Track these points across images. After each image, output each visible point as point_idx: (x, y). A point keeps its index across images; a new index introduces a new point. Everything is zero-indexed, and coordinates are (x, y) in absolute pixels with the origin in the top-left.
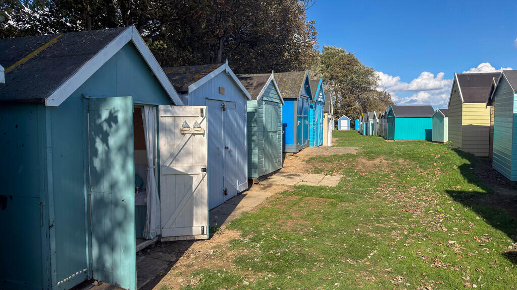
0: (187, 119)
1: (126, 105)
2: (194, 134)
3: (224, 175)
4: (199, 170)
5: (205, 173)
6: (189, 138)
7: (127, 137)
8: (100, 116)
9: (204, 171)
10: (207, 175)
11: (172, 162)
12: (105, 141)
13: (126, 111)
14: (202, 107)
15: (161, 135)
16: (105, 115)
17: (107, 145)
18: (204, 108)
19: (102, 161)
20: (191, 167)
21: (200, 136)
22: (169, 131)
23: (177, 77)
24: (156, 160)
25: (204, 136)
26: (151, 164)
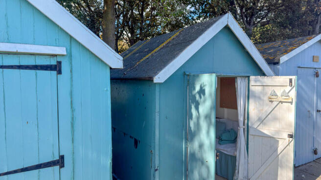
0: (276, 89)
1: (211, 81)
2: (282, 102)
3: (315, 136)
4: (285, 136)
5: (291, 139)
6: (277, 105)
7: (211, 109)
8: (194, 89)
9: (291, 137)
10: (293, 142)
11: (260, 125)
12: (197, 108)
13: (211, 86)
14: (291, 77)
15: (251, 101)
16: (198, 88)
17: (198, 112)
18: (294, 78)
19: (194, 123)
20: (278, 132)
21: (288, 104)
22: (258, 98)
23: (272, 50)
24: (246, 121)
25: (292, 104)
26: (241, 124)
